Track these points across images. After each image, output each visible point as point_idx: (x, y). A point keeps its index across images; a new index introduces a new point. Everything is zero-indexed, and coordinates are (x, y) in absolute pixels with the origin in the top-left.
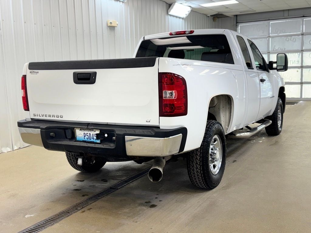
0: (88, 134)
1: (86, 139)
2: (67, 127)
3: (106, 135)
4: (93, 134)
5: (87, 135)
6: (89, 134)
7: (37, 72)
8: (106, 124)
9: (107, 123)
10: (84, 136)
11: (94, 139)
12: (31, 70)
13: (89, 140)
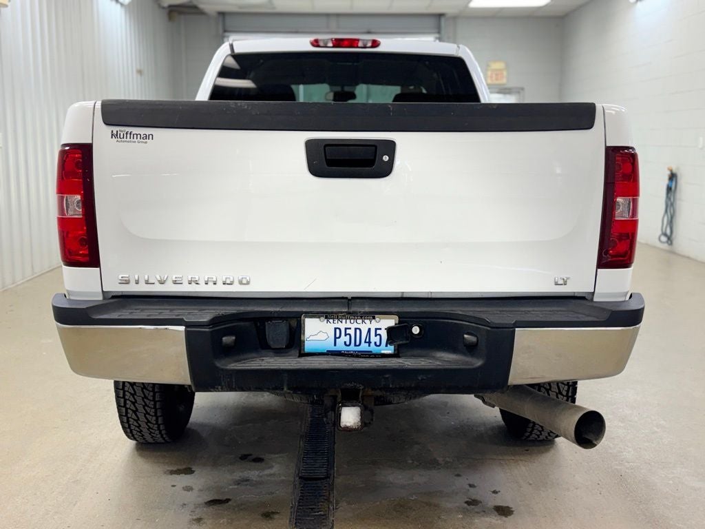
0: (352, 332)
1: (340, 346)
2: (271, 312)
3: (416, 330)
4: (369, 330)
5: (346, 335)
6: (356, 329)
7: (146, 137)
8: (399, 296)
9: (403, 293)
10: (336, 338)
11: (372, 344)
12: (115, 129)
13: (352, 348)
